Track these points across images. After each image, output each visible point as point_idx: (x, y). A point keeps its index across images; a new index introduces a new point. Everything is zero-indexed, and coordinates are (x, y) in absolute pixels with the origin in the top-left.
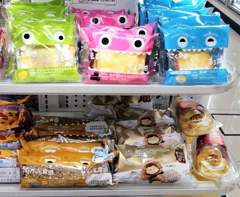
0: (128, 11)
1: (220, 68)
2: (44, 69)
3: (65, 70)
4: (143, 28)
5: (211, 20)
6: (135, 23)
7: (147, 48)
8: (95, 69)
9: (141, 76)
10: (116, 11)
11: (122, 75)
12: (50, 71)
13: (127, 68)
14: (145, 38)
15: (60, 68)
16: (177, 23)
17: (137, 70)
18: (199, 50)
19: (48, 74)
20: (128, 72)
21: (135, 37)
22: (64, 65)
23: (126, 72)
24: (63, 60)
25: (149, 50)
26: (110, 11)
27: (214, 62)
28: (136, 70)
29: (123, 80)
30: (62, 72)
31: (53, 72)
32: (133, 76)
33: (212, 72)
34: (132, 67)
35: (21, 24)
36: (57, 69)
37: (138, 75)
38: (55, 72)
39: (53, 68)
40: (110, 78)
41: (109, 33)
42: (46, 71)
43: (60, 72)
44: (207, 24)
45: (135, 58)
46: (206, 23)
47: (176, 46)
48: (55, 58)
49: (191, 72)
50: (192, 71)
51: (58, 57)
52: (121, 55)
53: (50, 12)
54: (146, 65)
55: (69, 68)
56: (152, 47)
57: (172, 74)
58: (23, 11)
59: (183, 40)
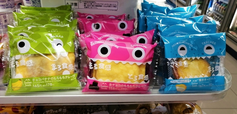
0: (127, 15)
1: (218, 75)
2: (40, 79)
3: (62, 79)
4: (143, 36)
5: (208, 28)
6: (134, 28)
7: (148, 58)
8: (93, 79)
9: (141, 85)
10: (117, 15)
11: (122, 85)
12: (47, 80)
13: (127, 78)
14: (145, 47)
15: (58, 77)
16: (175, 31)
17: (138, 80)
18: (198, 58)
19: (45, 84)
20: (129, 82)
21: (135, 47)
22: (62, 74)
23: (126, 82)
24: (61, 69)
25: (149, 60)
26: (112, 16)
27: (213, 70)
28: (136, 79)
29: (123, 89)
30: (60, 81)
31: (50, 81)
32: (134, 86)
33: (210, 79)
34: (133, 77)
35: (21, 30)
36: (55, 78)
37: (138, 85)
38: (53, 81)
39: (50, 77)
40: (109, 88)
41: (108, 43)
42: (43, 80)
43: (57, 81)
44: (205, 31)
45: (135, 68)
46: (203, 31)
47: (177, 55)
48: (52, 67)
49: (190, 81)
50: (192, 79)
51: (56, 66)
52: (121, 64)
53: (55, 17)
54: (146, 75)
55: (67, 77)
56: (153, 56)
57: (173, 83)
58: (28, 16)
59: (182, 49)
